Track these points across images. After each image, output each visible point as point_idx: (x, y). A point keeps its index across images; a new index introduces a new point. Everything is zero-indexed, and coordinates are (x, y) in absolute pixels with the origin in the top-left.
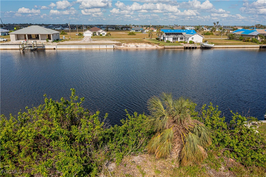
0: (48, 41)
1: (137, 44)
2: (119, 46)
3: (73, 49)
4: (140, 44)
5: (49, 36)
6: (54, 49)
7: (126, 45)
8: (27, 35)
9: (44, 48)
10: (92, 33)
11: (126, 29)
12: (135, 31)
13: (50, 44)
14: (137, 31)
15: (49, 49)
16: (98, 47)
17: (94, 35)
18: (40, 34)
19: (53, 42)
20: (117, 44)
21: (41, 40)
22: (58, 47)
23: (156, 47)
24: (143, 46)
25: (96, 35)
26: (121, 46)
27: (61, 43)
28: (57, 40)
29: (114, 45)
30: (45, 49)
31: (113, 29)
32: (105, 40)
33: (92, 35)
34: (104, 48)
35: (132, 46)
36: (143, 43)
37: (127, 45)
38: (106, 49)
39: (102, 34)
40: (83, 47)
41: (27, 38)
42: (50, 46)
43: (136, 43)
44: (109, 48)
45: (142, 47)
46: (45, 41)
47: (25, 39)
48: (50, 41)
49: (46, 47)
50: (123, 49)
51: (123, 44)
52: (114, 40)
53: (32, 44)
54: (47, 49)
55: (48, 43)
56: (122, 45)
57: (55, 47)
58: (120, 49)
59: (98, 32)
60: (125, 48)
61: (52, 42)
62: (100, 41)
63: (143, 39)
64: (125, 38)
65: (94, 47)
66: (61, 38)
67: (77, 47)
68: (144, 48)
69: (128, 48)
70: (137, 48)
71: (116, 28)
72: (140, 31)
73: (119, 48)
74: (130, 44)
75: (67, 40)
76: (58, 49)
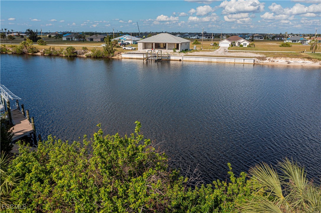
0: (175, 51)
1: (289, 60)
2: (262, 61)
3: (202, 62)
4: (293, 59)
5: (178, 45)
6: (180, 60)
7: (272, 59)
8: (154, 44)
9: (169, 58)
10: (230, 43)
11: (278, 39)
12: (291, 42)
13: (176, 55)
14: (295, 41)
15: (174, 60)
16: (232, 61)
17: (232, 45)
18: (168, 43)
19: (181, 52)
20: (259, 58)
21: (168, 49)
22: (185, 59)
24: (298, 62)
25: (235, 45)
26: (264, 61)
27: (189, 54)
28: (186, 50)
29: (256, 59)
30: (170, 60)
31: (261, 38)
32: (246, 52)
33: (230, 45)
34: (240, 62)
35: (281, 62)
36: (298, 58)
37: (274, 60)
38: (244, 63)
39: (243, 45)
40: (214, 60)
41: (154, 47)
42: (176, 57)
43: (288, 58)
44: (248, 62)
45: (296, 64)
46: (172, 51)
47: (152, 48)
48: (177, 51)
49: (172, 58)
50: (267, 65)
51: (268, 58)
52: (257, 53)
53: (156, 54)
54: (172, 60)
55: (175, 53)
56: (266, 60)
57: (181, 58)
58: (263, 65)
59: (238, 42)
60: (270, 63)
61: (179, 53)
62: (238, 53)
63: (302, 52)
64: (273, 51)
65: (227, 60)
66: (191, 48)
67: (206, 60)
68: (300, 65)
69: (275, 63)
70: (288, 65)
71: (265, 37)
72: (300, 41)
73: (262, 63)
74: (279, 58)
75: (197, 51)
76: (184, 61)
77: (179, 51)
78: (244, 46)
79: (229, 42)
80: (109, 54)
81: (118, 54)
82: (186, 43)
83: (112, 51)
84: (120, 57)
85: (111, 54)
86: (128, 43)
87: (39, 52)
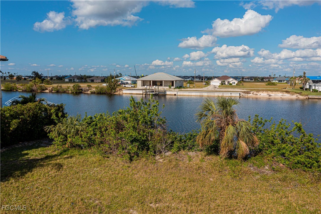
0: (170, 88)
1: (270, 93)
2: (247, 95)
3: (194, 96)
4: (274, 92)
5: (173, 82)
6: (175, 95)
7: (255, 93)
8: (152, 81)
9: (165, 93)
12: (278, 82)
13: (171, 90)
16: (221, 94)
17: (222, 84)
18: (164, 81)
19: (176, 88)
20: (244, 92)
21: (164, 86)
22: (179, 93)
23: (297, 97)
24: (278, 95)
25: (225, 84)
26: (249, 95)
27: (183, 89)
28: (180, 87)
29: (241, 93)
30: (166, 95)
31: (251, 80)
32: (234, 89)
33: (220, 83)
34: (228, 95)
35: (263, 95)
36: (278, 91)
37: (257, 94)
39: (232, 83)
40: (205, 94)
41: (152, 84)
42: (171, 92)
44: (234, 95)
45: (276, 97)
46: (168, 87)
47: (150, 85)
48: (172, 87)
49: (168, 93)
50: (251, 97)
51: (251, 92)
53: (154, 90)
54: (168, 95)
55: (170, 89)
57: (176, 93)
59: (228, 81)
60: (254, 96)
61: (174, 89)
65: (217, 94)
66: (184, 86)
67: (198, 94)
68: (279, 97)
69: (258, 96)
70: (269, 97)
73: (247, 96)
74: (262, 92)
75: (190, 88)
76: (179, 95)
77: (174, 87)
78: (233, 85)
79: (219, 81)
80: (112, 90)
81: (120, 90)
82: (180, 81)
83: (114, 88)
84: (121, 93)
85: (113, 91)
86: (126, 82)
87: (47, 89)
